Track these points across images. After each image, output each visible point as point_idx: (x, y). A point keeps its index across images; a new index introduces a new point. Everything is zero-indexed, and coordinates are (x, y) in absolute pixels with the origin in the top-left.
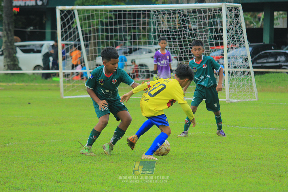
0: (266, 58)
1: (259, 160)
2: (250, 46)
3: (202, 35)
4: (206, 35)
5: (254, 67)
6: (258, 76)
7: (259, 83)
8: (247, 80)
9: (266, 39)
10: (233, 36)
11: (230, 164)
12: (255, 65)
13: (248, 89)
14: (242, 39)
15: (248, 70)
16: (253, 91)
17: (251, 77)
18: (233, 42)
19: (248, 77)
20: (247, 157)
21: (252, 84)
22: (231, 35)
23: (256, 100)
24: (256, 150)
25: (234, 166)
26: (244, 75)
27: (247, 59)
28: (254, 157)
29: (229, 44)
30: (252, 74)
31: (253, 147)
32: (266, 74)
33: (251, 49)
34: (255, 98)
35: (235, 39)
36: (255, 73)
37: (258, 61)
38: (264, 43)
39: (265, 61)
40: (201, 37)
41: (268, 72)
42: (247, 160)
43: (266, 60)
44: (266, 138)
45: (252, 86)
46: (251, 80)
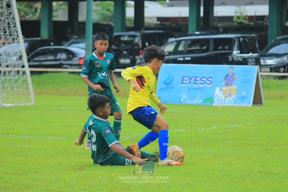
0: (44, 56)
1: (35, 174)
2: (25, 41)
5: (30, 66)
6: (36, 77)
7: (36, 84)
8: (22, 81)
9: (45, 33)
10: (4, 29)
12: (32, 63)
13: (24, 91)
14: (15, 33)
15: (23, 69)
16: (29, 93)
17: (27, 77)
18: (5, 36)
19: (23, 77)
20: (21, 170)
21: (28, 85)
23: (33, 104)
24: (32, 162)
25: (5, 182)
26: (19, 75)
27: (22, 56)
28: (29, 171)
30: (28, 74)
31: (28, 159)
32: (45, 75)
33: (27, 44)
34: (31, 102)
35: (8, 33)
36: (32, 73)
37: (36, 59)
38: (42, 38)
39: (43, 59)
41: (46, 72)
42: (21, 175)
43: (45, 57)
44: (43, 148)
45: (27, 88)
46: (27, 81)
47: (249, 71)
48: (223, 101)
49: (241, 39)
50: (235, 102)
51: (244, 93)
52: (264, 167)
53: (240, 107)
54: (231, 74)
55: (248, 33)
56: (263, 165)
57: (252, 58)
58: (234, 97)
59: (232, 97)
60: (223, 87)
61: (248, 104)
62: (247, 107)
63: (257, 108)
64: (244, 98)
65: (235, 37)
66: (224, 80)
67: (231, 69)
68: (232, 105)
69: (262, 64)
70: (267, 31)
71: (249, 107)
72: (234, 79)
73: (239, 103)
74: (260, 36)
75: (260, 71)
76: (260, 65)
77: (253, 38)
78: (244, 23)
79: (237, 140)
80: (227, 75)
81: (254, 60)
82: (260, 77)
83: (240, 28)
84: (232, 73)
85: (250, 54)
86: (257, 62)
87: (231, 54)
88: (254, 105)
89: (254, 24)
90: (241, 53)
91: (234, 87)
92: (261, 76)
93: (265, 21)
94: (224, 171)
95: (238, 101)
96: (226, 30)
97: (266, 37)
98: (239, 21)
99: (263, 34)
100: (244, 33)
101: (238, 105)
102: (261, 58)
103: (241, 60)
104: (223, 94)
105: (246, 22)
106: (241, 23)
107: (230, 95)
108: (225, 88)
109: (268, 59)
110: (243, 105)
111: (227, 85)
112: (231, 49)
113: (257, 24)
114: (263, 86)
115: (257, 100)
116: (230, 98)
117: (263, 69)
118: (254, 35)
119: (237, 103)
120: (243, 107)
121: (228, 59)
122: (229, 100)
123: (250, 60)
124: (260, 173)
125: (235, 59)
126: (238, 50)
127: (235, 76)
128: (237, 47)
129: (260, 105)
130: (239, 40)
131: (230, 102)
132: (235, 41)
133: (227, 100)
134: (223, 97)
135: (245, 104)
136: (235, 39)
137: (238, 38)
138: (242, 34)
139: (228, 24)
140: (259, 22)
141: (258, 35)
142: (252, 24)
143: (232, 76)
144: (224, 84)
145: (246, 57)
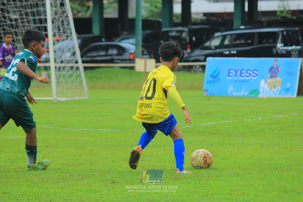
0: (96, 52)
1: (90, 165)
2: (78, 38)
3: (24, 26)
4: (29, 26)
5: (83, 62)
6: (89, 72)
7: (89, 79)
8: (76, 77)
9: (96, 30)
10: (58, 27)
11: (57, 171)
12: (85, 59)
13: (78, 86)
14: (68, 31)
15: (77, 65)
16: (83, 88)
17: (80, 73)
18: (59, 34)
19: (77, 72)
20: (76, 162)
21: (81, 80)
22: (57, 26)
23: (86, 98)
24: (87, 153)
25: (63, 172)
26: (73, 70)
27: (75, 52)
28: (85, 162)
29: (54, 35)
30: (82, 69)
31: (83, 151)
32: (97, 70)
33: (79, 41)
34: (85, 96)
35: (62, 31)
36: (85, 68)
37: (89, 55)
38: (94, 34)
39: (95, 54)
40: (23, 29)
41: (99, 67)
42: (77, 166)
44: (97, 140)
45: (81, 83)
46: (80, 76)
48: (268, 92)
49: (285, 33)
50: (280, 94)
53: (284, 98)
54: (275, 67)
55: (291, 27)
57: (295, 51)
58: (278, 89)
60: (268, 79)
62: (291, 98)
63: (302, 98)
66: (269, 72)
67: (275, 61)
71: (293, 98)
72: (278, 71)
73: (283, 95)
77: (296, 31)
78: (287, 18)
80: (272, 68)
81: (297, 52)
84: (277, 66)
86: (300, 54)
88: (299, 96)
89: (297, 18)
90: (285, 46)
95: (283, 92)
96: (270, 24)
98: (283, 15)
103: (285, 53)
104: (268, 86)
105: (289, 16)
106: (284, 18)
107: (275, 87)
108: (270, 80)
110: (288, 96)
111: (272, 77)
112: (275, 42)
113: (300, 18)
115: (301, 91)
118: (297, 29)
120: (287, 98)
121: (272, 52)
122: (274, 91)
123: (294, 53)
125: (279, 52)
126: (282, 43)
127: (279, 69)
128: (281, 40)
130: (283, 34)
131: (275, 93)
133: (272, 91)
134: (268, 89)
136: (279, 32)
137: (282, 31)
138: (285, 27)
140: (302, 16)
141: (301, 28)
142: (295, 18)
143: (277, 69)
144: (269, 76)
145: (290, 50)
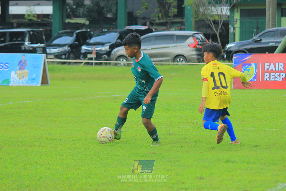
47: (38, 58)
48: (17, 82)
49: (31, 33)
50: (27, 83)
51: (34, 76)
52: (49, 134)
53: (31, 86)
54: (23, 61)
55: (36, 28)
56: (49, 133)
57: (40, 48)
58: (26, 79)
59: (25, 78)
60: (17, 70)
61: (38, 84)
62: (36, 86)
63: (44, 87)
64: (34, 79)
65: (26, 31)
66: (18, 65)
67: (24, 56)
68: (24, 85)
69: (48, 52)
70: (51, 27)
71: (38, 86)
72: (26, 64)
73: (30, 84)
74: (46, 30)
75: (47, 58)
76: (47, 54)
77: (41, 31)
78: (33, 20)
79: (29, 113)
80: (21, 61)
81: (41, 49)
82: (46, 63)
83: (30, 24)
84: (25, 60)
85: (39, 45)
86: (44, 51)
87: (23, 44)
88: (43, 85)
89: (41, 21)
90: (31, 44)
91: (26, 70)
92: (48, 62)
93: (49, 19)
94: (19, 138)
95: (30, 82)
96: (19, 26)
97: (51, 31)
98: (30, 18)
99: (48, 28)
100: (34, 28)
101: (30, 85)
102: (47, 48)
103: (31, 49)
104: (18, 77)
105: (35, 19)
106: (30, 20)
107: (23, 77)
108: (19, 72)
109: (53, 49)
110: (34, 85)
111: (20, 69)
112: (23, 40)
113: (44, 21)
114: (49, 70)
115: (45, 81)
116: (23, 80)
117: (49, 57)
118: (41, 30)
119: (29, 83)
120: (33, 86)
121: (21, 48)
122: (22, 81)
123: (39, 49)
124: (47, 139)
125: (27, 48)
126: (29, 41)
127: (27, 62)
128: (29, 38)
129: (46, 85)
130: (30, 34)
131: (23, 82)
132: (26, 34)
133: (20, 81)
134: (18, 79)
135: (35, 84)
136: (26, 32)
137: (29, 31)
138: (32, 28)
139: (20, 20)
140: (45, 19)
141: (45, 29)
142: (39, 20)
143: (24, 62)
144: (18, 68)
145: (35, 47)
